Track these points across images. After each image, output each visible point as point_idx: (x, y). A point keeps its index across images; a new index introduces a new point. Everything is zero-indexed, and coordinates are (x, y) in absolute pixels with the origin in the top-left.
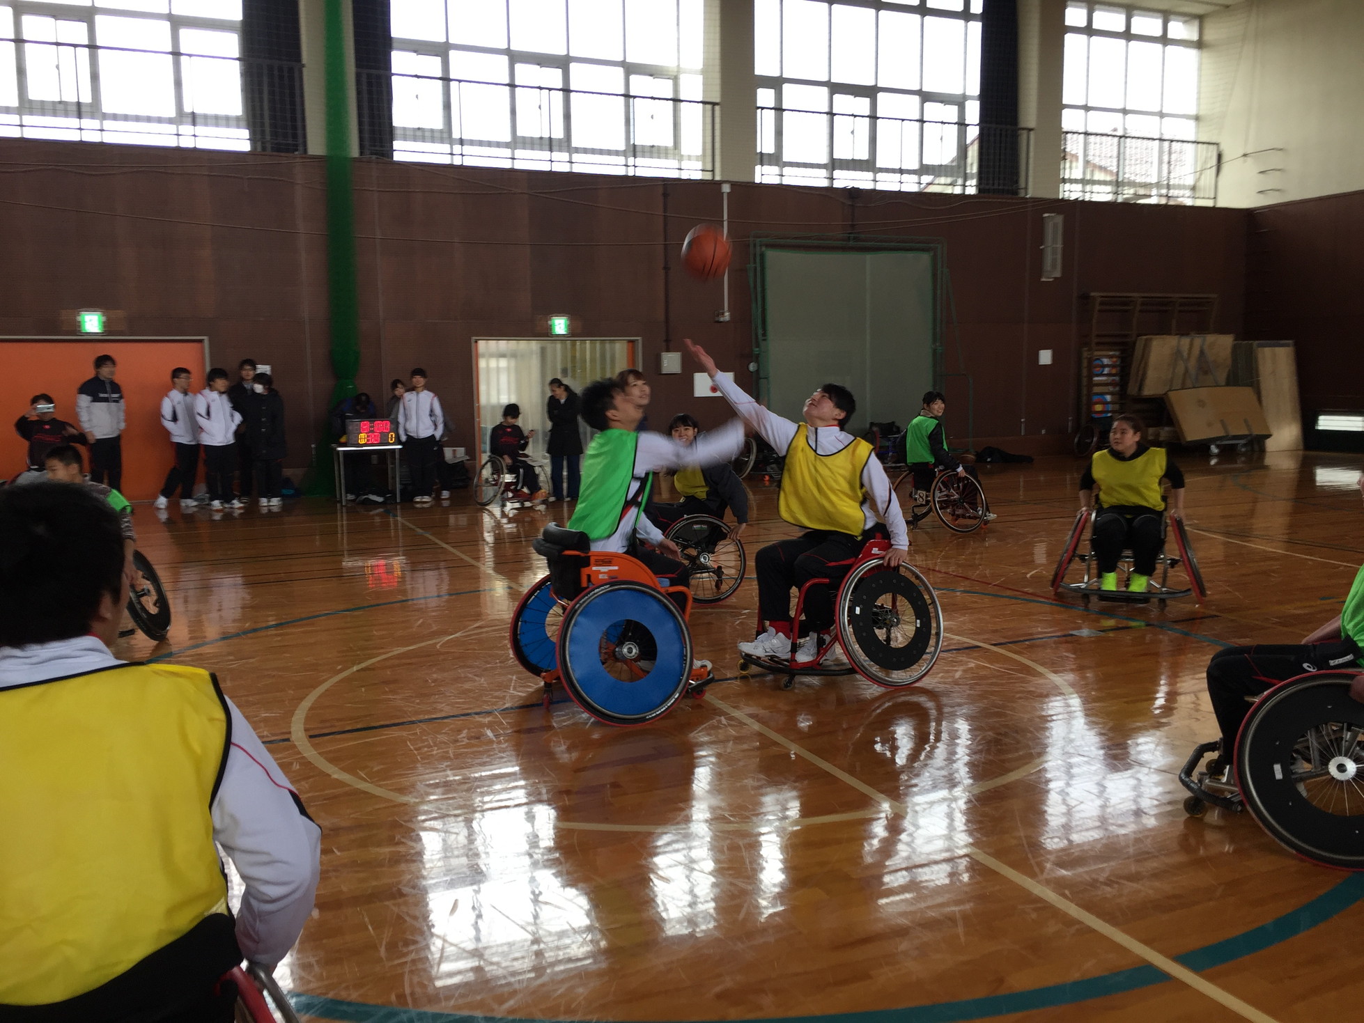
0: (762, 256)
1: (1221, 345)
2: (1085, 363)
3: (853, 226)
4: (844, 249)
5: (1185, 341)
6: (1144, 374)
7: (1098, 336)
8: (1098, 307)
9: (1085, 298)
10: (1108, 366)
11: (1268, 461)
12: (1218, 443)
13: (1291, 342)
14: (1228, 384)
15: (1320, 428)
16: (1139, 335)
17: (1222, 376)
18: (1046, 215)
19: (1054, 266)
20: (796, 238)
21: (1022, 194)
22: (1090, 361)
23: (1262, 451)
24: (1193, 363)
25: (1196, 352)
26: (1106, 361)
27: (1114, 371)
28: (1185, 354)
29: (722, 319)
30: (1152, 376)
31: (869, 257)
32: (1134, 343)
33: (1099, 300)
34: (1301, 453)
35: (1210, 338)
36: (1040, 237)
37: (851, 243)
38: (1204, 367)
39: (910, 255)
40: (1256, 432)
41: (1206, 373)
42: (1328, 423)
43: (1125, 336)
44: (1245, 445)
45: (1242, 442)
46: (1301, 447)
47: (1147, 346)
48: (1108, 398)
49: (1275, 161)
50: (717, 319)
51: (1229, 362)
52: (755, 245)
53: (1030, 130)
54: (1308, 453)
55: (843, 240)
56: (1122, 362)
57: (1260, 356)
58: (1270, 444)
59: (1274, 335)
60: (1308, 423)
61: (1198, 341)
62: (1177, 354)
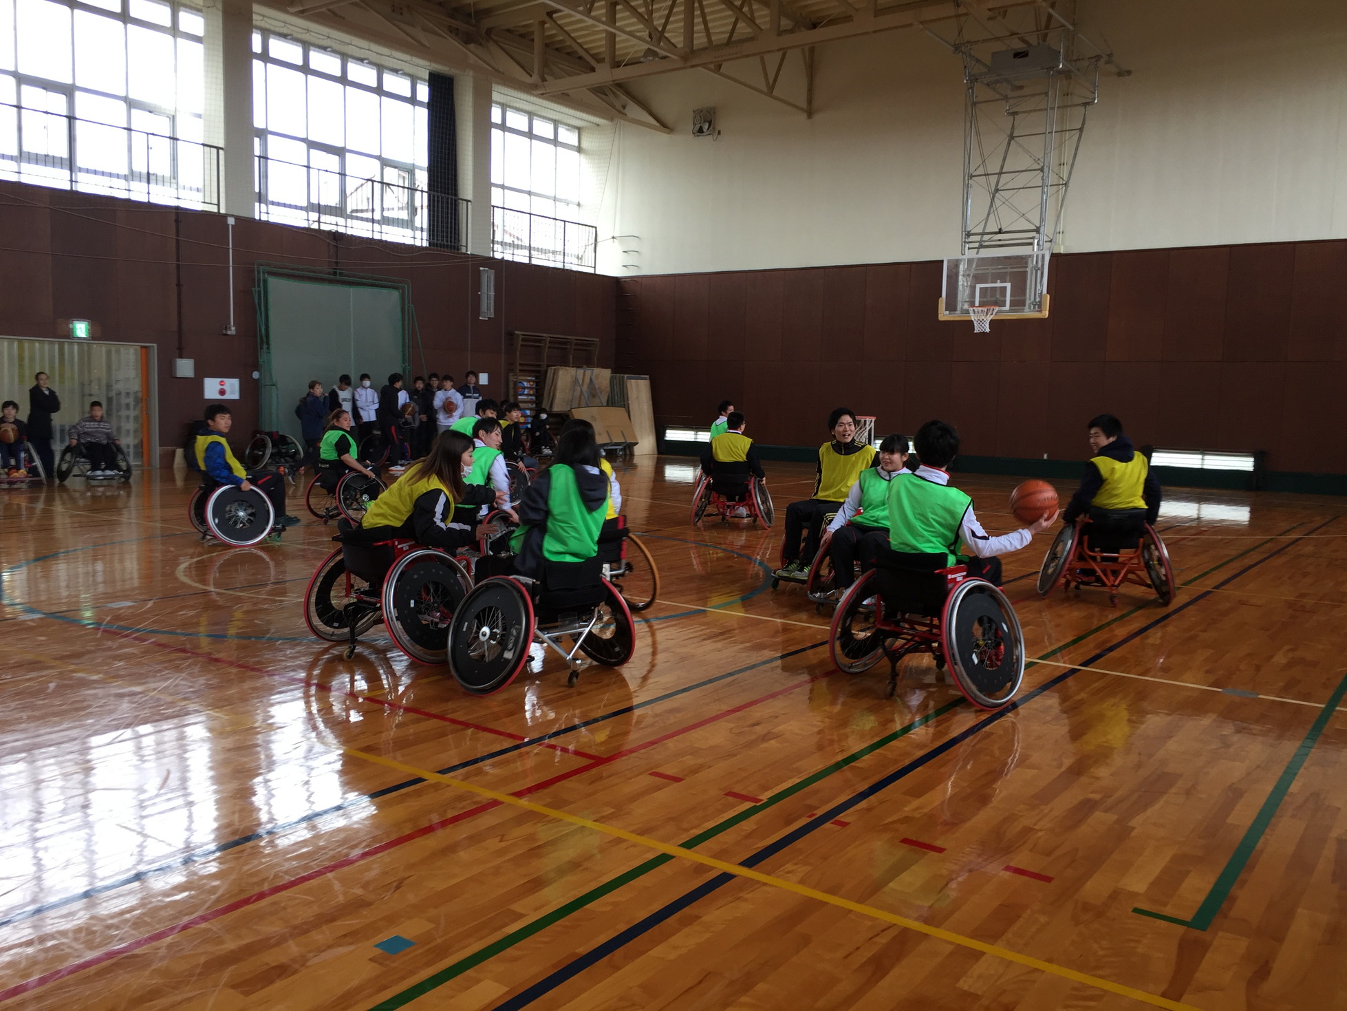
0: (265, 281)
1: (603, 376)
2: (511, 385)
3: (337, 263)
4: (331, 281)
5: (580, 372)
6: (554, 395)
7: (520, 364)
8: (520, 343)
9: (510, 335)
10: (527, 388)
11: (636, 460)
12: (605, 448)
13: (648, 376)
14: (608, 405)
15: (667, 439)
16: (548, 366)
17: (604, 399)
18: (481, 268)
19: (489, 309)
20: (293, 269)
21: (463, 250)
22: (515, 383)
23: (632, 455)
24: (585, 388)
25: (587, 380)
26: (526, 384)
27: (531, 392)
28: (581, 382)
29: (229, 333)
30: (559, 396)
31: (352, 290)
32: (546, 372)
33: (521, 337)
34: (656, 456)
35: (597, 371)
36: (477, 285)
37: (338, 277)
38: (593, 392)
39: (384, 291)
40: (629, 441)
41: (594, 396)
42: (672, 435)
43: (539, 366)
44: (621, 450)
45: (621, 447)
46: (656, 452)
47: (555, 373)
48: (528, 412)
49: (633, 245)
50: (224, 332)
51: (609, 389)
52: (259, 272)
53: (468, 201)
54: (660, 456)
55: (330, 274)
56: (537, 385)
57: (629, 386)
58: (637, 450)
59: (637, 372)
60: (660, 435)
61: (588, 372)
62: (576, 381)
